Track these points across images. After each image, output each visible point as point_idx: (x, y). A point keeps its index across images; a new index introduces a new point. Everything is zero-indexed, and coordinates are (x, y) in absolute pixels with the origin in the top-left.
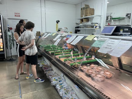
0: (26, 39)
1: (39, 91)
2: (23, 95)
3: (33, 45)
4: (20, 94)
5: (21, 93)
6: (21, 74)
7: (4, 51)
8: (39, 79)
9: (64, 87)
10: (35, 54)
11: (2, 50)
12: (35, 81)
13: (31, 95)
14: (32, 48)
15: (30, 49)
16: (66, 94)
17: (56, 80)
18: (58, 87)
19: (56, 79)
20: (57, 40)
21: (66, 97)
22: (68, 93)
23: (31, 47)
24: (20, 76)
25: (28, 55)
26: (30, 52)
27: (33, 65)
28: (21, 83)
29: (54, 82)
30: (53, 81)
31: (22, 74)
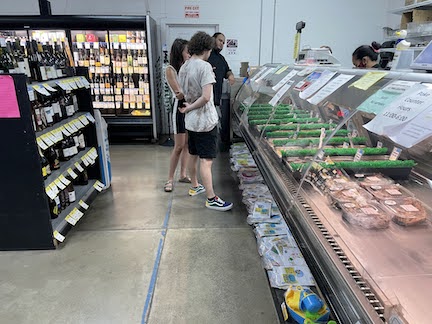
0: (190, 84)
1: (211, 230)
2: (170, 232)
3: (207, 102)
4: (163, 227)
5: (166, 226)
6: (180, 181)
7: (151, 117)
8: (219, 200)
9: (277, 233)
10: (210, 128)
11: (148, 113)
12: (207, 205)
13: (187, 235)
14: (205, 111)
15: (199, 114)
16: (276, 252)
17: (264, 212)
18: (260, 230)
19: (265, 208)
20: (281, 89)
21: (272, 260)
22: (281, 251)
23: (201, 107)
24: (177, 184)
25: (192, 129)
26: (198, 123)
27: (205, 160)
28: (174, 202)
29: (255, 215)
30: (254, 213)
31: (184, 181)
